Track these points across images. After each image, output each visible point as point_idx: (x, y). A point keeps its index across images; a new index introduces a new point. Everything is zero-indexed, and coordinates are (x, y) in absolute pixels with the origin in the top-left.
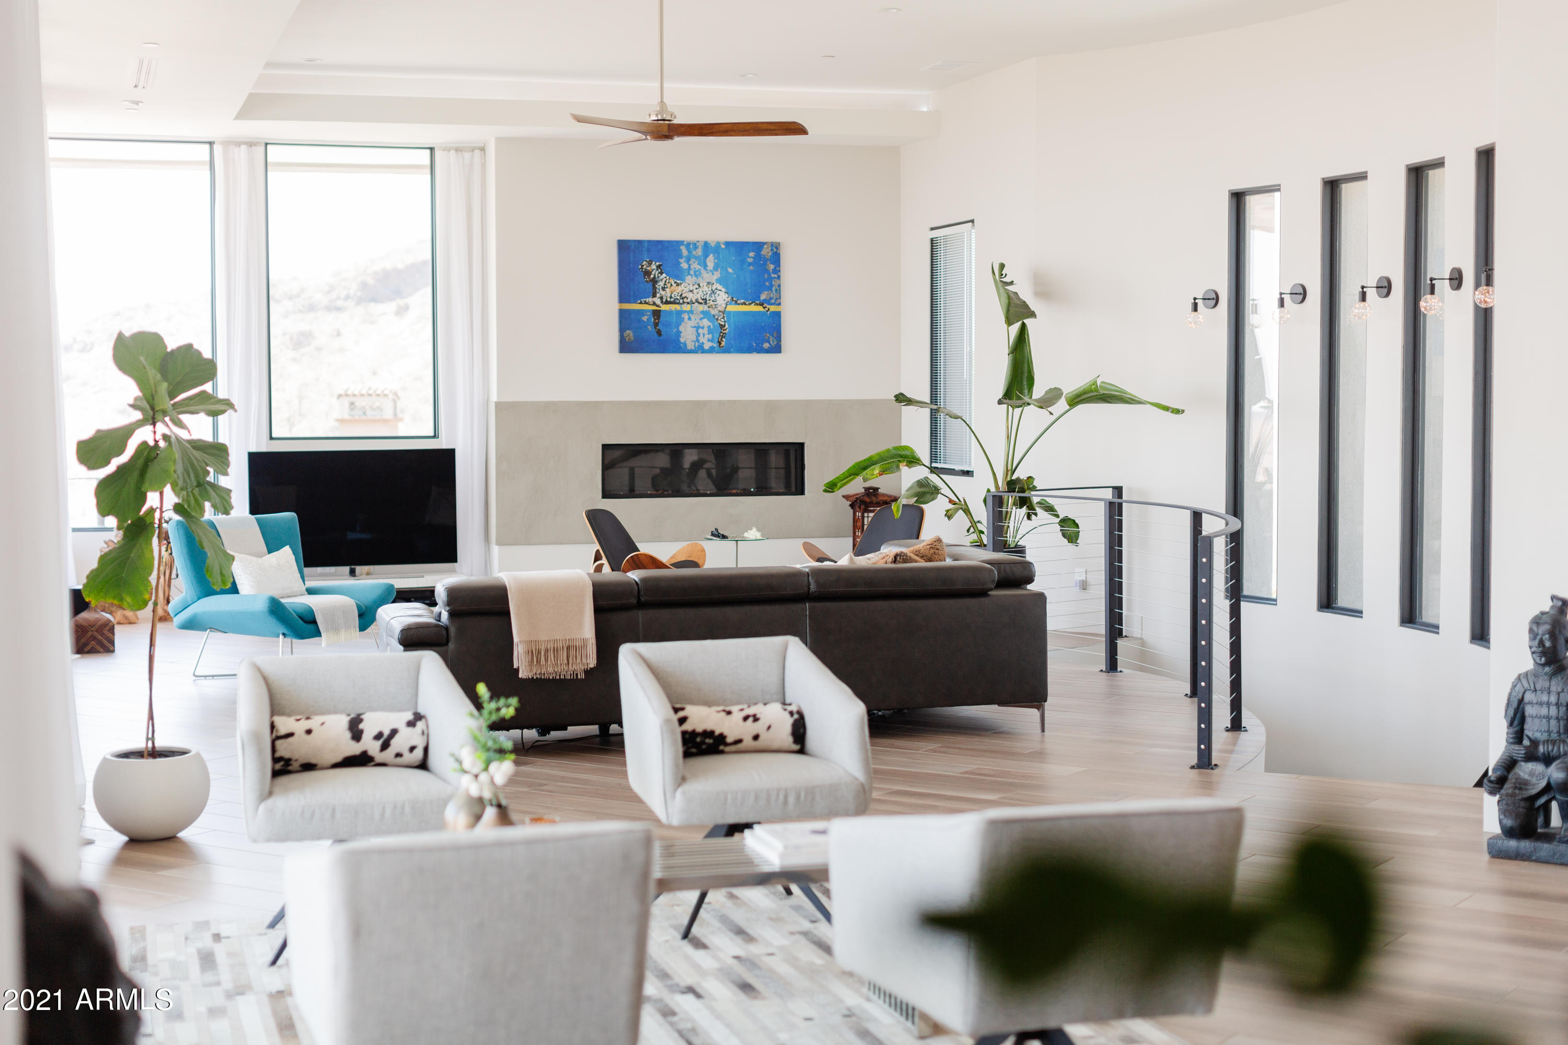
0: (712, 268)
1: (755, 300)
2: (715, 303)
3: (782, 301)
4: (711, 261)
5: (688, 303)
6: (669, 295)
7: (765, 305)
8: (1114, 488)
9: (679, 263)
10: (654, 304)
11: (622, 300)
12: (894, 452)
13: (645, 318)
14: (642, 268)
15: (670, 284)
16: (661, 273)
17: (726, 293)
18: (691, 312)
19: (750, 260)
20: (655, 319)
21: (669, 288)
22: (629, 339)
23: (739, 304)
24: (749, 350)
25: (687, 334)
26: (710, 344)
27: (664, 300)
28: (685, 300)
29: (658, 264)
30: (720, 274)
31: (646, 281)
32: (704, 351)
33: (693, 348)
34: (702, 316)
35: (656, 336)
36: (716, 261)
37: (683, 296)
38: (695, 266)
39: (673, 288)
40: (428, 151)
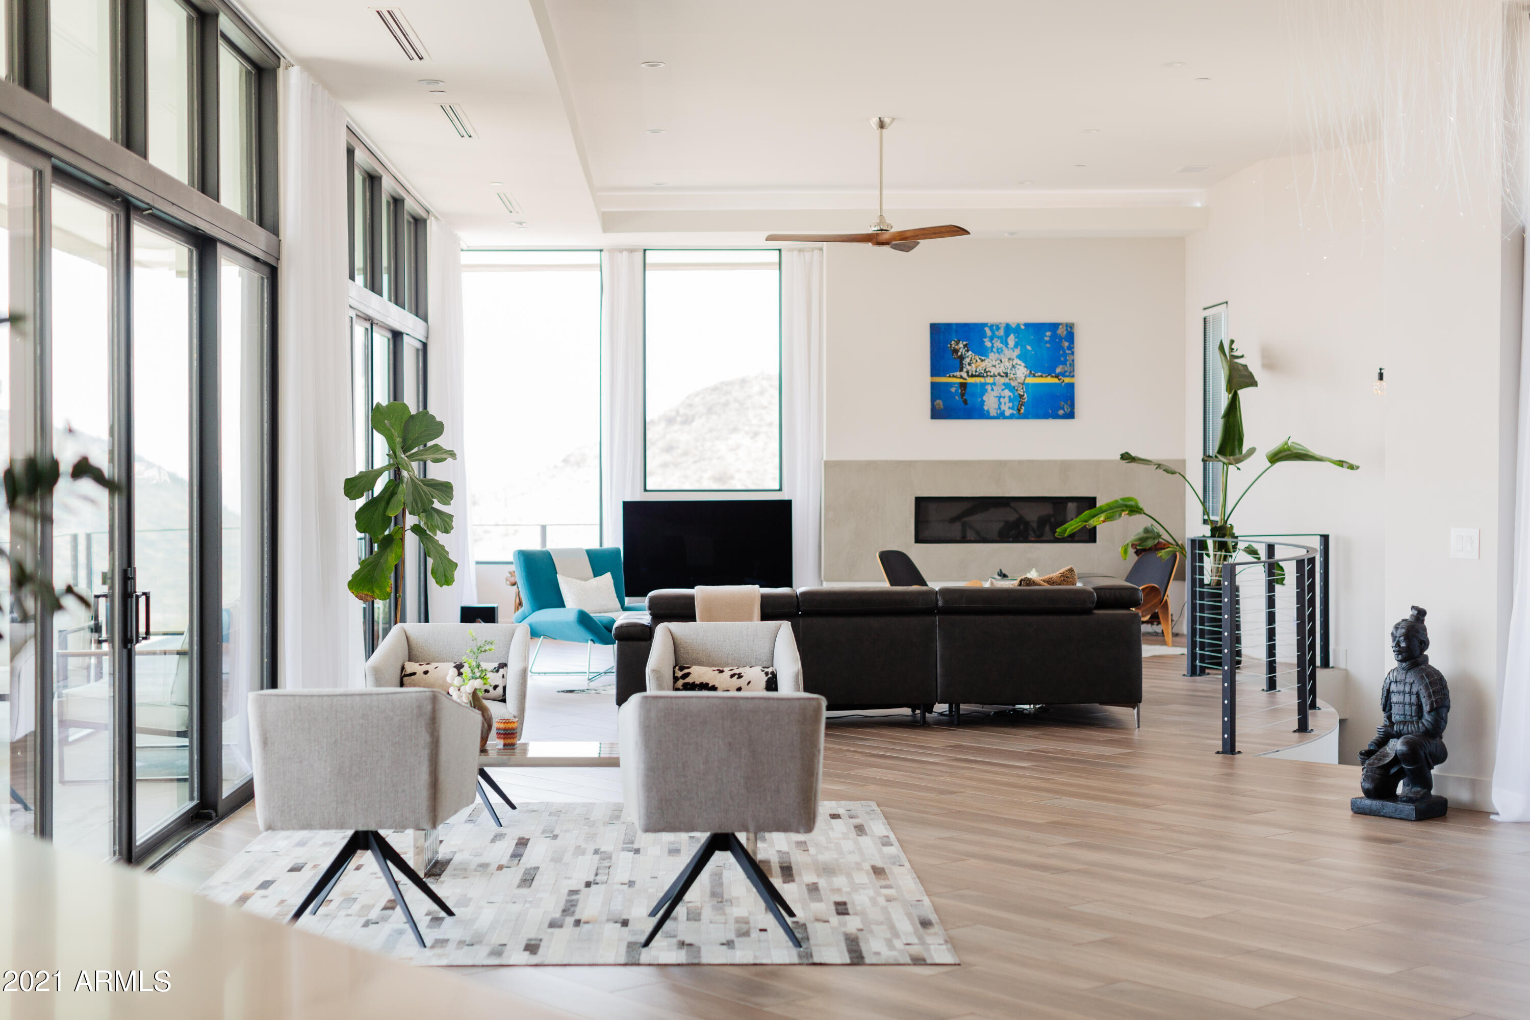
0: (1013, 347)
1: (1050, 372)
2: (1015, 376)
3: (1076, 374)
4: (1011, 340)
5: (991, 376)
6: (974, 369)
7: (1060, 377)
8: (1321, 536)
9: (984, 342)
10: (961, 377)
11: (934, 373)
12: (1121, 502)
13: (953, 390)
14: (951, 347)
15: (975, 361)
16: (968, 351)
17: (1025, 367)
18: (994, 384)
19: (1047, 339)
20: (962, 390)
21: (974, 363)
22: (939, 408)
23: (1036, 377)
24: (1046, 416)
25: (990, 402)
26: (1011, 411)
27: (970, 374)
28: (989, 374)
29: (965, 343)
30: (1020, 350)
31: (955, 358)
32: (1005, 417)
33: (996, 415)
34: (1004, 387)
35: (962, 405)
36: (1016, 340)
37: (987, 370)
38: (998, 344)
39: (977, 363)
40: (778, 252)
